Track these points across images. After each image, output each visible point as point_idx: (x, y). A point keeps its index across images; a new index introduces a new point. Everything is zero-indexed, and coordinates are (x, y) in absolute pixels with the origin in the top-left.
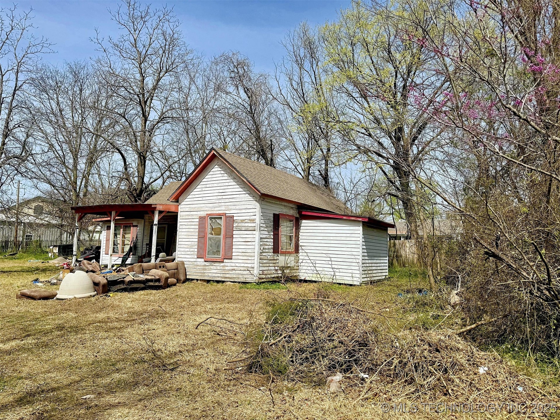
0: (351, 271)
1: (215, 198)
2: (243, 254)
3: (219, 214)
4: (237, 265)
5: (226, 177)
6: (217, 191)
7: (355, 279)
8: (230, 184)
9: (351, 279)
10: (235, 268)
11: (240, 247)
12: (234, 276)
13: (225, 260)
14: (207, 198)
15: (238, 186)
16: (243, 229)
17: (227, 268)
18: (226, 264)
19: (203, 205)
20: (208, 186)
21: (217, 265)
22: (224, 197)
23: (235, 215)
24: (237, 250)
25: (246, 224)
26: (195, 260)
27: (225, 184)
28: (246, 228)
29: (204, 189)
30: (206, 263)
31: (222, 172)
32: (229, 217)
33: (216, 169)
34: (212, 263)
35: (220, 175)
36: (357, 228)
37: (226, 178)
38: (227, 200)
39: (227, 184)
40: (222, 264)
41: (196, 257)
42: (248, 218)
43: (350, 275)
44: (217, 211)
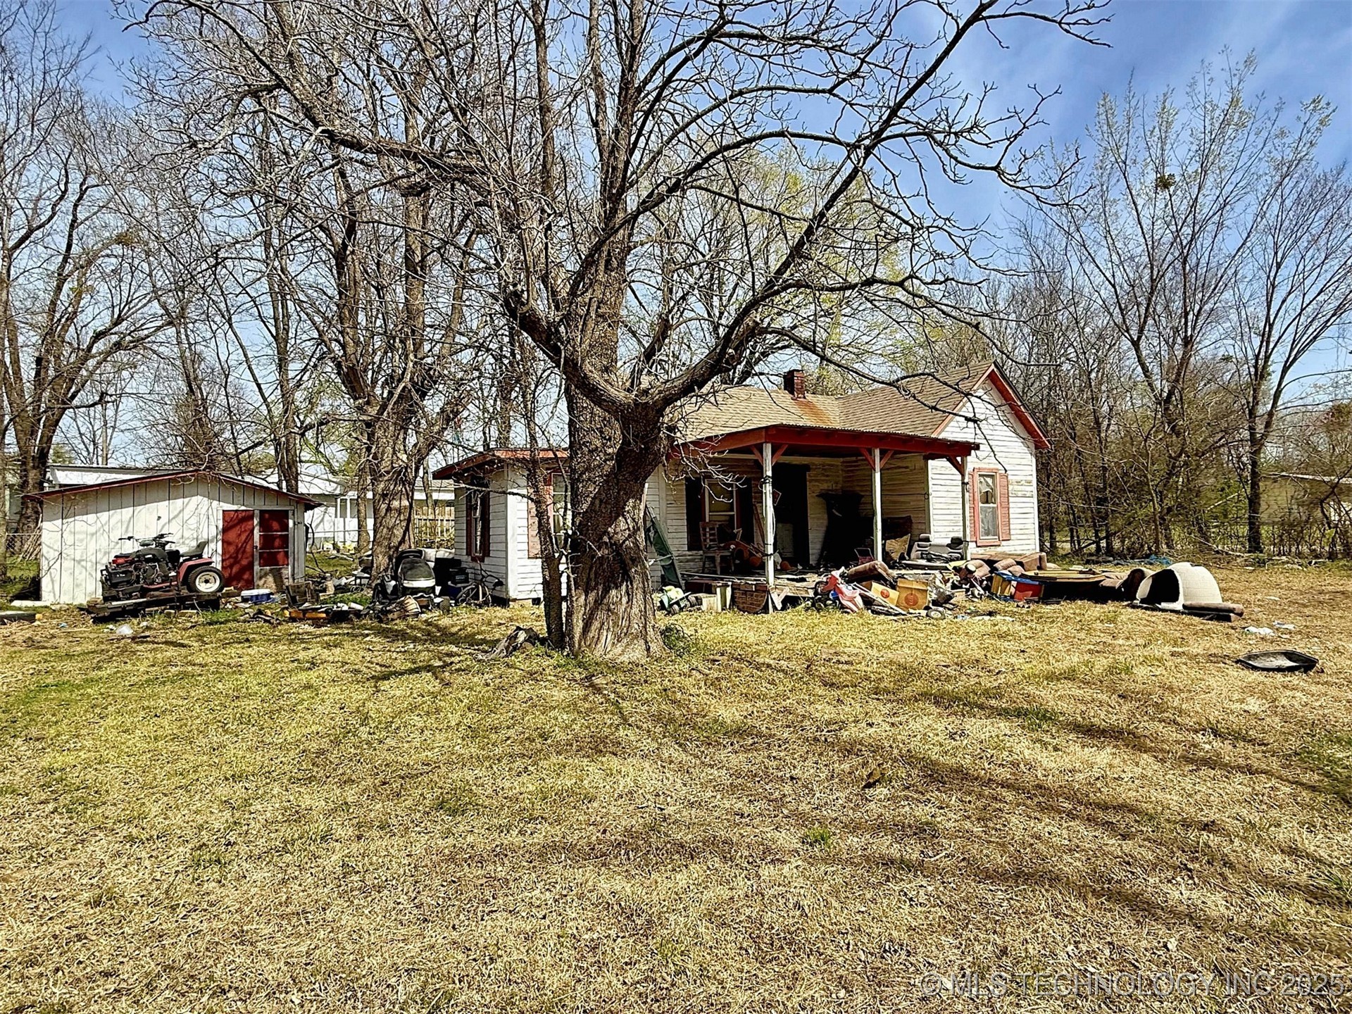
2: (1022, 532)
3: (992, 470)
4: (1016, 548)
5: (992, 409)
11: (1017, 521)
13: (1003, 543)
16: (1020, 494)
18: (1004, 549)
23: (1008, 473)
24: (1015, 526)
25: (1023, 488)
28: (1023, 493)
30: (977, 549)
32: (1003, 475)
34: (987, 549)
40: (999, 549)
42: (1024, 478)
44: (987, 464)
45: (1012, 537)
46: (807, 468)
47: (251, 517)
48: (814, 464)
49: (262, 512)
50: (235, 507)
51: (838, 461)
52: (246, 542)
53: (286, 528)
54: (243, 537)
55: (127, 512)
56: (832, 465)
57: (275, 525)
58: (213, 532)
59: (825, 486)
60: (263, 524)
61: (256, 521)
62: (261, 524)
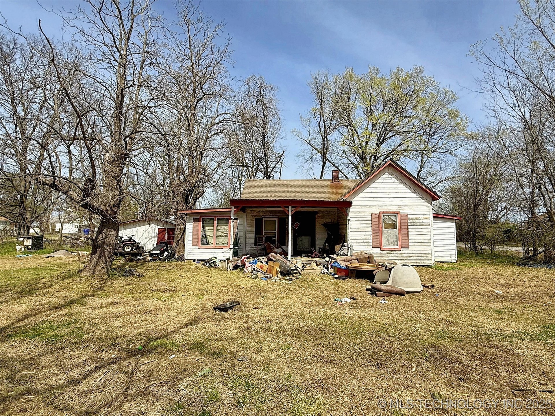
0: (450, 253)
1: (388, 199)
2: (420, 244)
3: (394, 213)
4: (414, 252)
5: (397, 182)
6: (390, 194)
7: (452, 258)
8: (401, 189)
9: (450, 258)
10: (413, 255)
11: (416, 238)
12: (413, 261)
13: (402, 249)
14: (378, 199)
15: (410, 191)
16: (418, 224)
17: (404, 255)
18: (403, 252)
19: (375, 204)
20: (378, 189)
21: (394, 253)
22: (396, 199)
23: (408, 213)
24: (413, 241)
25: (421, 221)
26: (370, 249)
27: (396, 189)
28: (421, 224)
29: (374, 191)
30: (382, 252)
31: (393, 179)
32: (404, 215)
33: (387, 176)
34: (390, 252)
35: (391, 181)
36: (453, 224)
37: (397, 184)
38: (400, 202)
39: (399, 189)
40: (399, 252)
41: (371, 247)
42: (422, 216)
43: (449, 255)
44: (389, 209)
45: (410, 247)
46: (316, 213)
47: (165, 231)
48: (321, 211)
49: (168, 229)
50: (161, 227)
51: (335, 210)
52: (163, 238)
53: (174, 234)
54: (163, 236)
55: (137, 228)
56: (332, 211)
57: (171, 233)
58: (156, 234)
59: (327, 220)
60: (168, 233)
61: (166, 232)
62: (167, 232)
